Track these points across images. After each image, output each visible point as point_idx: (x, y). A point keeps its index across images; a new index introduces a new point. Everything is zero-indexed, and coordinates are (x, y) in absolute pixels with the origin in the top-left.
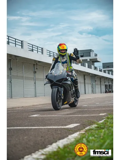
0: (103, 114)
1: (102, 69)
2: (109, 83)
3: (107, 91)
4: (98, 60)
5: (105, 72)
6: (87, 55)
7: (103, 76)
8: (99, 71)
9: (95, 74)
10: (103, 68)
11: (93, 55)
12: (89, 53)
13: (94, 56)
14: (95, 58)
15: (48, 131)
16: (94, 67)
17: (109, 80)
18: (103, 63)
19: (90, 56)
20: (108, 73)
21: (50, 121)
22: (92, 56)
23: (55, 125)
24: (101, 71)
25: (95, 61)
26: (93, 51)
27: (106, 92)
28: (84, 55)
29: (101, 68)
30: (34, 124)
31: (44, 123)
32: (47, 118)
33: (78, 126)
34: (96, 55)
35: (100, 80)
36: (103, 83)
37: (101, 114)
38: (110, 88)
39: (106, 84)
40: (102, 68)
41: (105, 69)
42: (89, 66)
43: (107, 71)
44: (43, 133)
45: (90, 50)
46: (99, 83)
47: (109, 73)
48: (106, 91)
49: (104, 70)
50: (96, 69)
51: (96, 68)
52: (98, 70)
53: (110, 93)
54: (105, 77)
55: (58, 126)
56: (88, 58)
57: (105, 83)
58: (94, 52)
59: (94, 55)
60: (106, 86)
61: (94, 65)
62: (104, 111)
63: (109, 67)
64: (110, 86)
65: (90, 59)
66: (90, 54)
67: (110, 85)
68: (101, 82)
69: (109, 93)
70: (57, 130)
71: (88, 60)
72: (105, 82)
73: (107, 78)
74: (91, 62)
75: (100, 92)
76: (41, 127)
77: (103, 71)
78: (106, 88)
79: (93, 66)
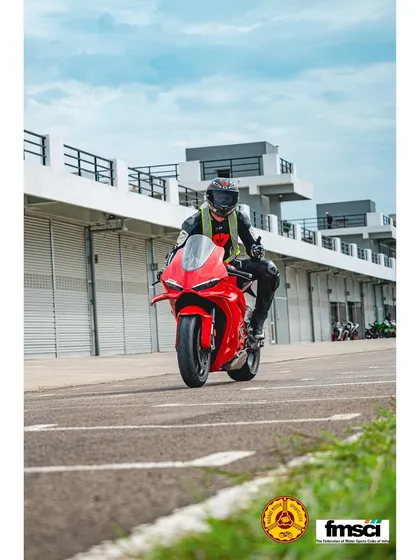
0: (348, 417)
1: (314, 233)
2: (347, 293)
3: (341, 330)
4: (297, 190)
5: (328, 243)
6: (245, 167)
7: (320, 265)
8: (304, 240)
9: (284, 256)
10: (320, 228)
11: (276, 169)
12: (256, 160)
13: (279, 172)
14: (283, 180)
15: (119, 480)
16: (279, 220)
17: (349, 281)
18: (318, 206)
19: (260, 172)
20: (343, 248)
21: (113, 445)
22: (272, 174)
23: (139, 458)
24: (310, 239)
25: (283, 194)
26: (275, 149)
27: (334, 338)
28: (234, 168)
29: (313, 226)
30: (41, 456)
31: (87, 452)
32: (94, 436)
33: (246, 458)
34: (287, 168)
35: (309, 281)
36: (319, 294)
37: (336, 417)
38: (351, 320)
39: (333, 299)
40: (315, 229)
41: (328, 233)
42: (258, 216)
43: (338, 241)
44: (95, 486)
45: (262, 147)
46: (304, 296)
47: (346, 250)
48: (335, 330)
49: (323, 238)
50: (287, 231)
51: (286, 228)
52: (299, 235)
53: (352, 339)
54: (330, 267)
55: (158, 462)
56: (252, 184)
57: (331, 295)
58: (278, 156)
59: (279, 168)
60: (334, 307)
61: (278, 213)
62: (348, 407)
63: (344, 220)
64: (351, 310)
65: (261, 188)
66: (260, 163)
67: (350, 304)
68: (310, 289)
69: (348, 342)
70: (160, 476)
71: (254, 191)
72: (330, 291)
73: (338, 272)
74: (267, 199)
75: (310, 337)
76: (80, 468)
77: (319, 240)
78: (334, 320)
79: (274, 218)
